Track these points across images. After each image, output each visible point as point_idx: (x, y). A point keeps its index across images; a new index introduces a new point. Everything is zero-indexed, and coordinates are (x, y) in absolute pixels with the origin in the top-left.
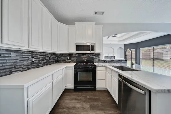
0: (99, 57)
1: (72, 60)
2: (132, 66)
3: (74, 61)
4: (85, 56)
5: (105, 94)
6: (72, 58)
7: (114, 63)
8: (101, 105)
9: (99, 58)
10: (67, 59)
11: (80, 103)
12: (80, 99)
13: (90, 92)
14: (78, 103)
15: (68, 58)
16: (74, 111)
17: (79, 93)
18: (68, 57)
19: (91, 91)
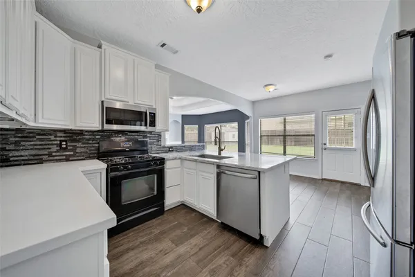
0: (159, 141)
1: (78, 150)
2: (220, 154)
3: (87, 152)
4: (123, 138)
5: (183, 211)
6: (79, 145)
7: (185, 151)
8: (188, 229)
9: (159, 143)
10: (55, 148)
11: (146, 249)
12: (141, 243)
13: (154, 220)
14: (140, 252)
15: (61, 145)
16: (145, 269)
17: (126, 235)
18: (61, 141)
19: (155, 218)
